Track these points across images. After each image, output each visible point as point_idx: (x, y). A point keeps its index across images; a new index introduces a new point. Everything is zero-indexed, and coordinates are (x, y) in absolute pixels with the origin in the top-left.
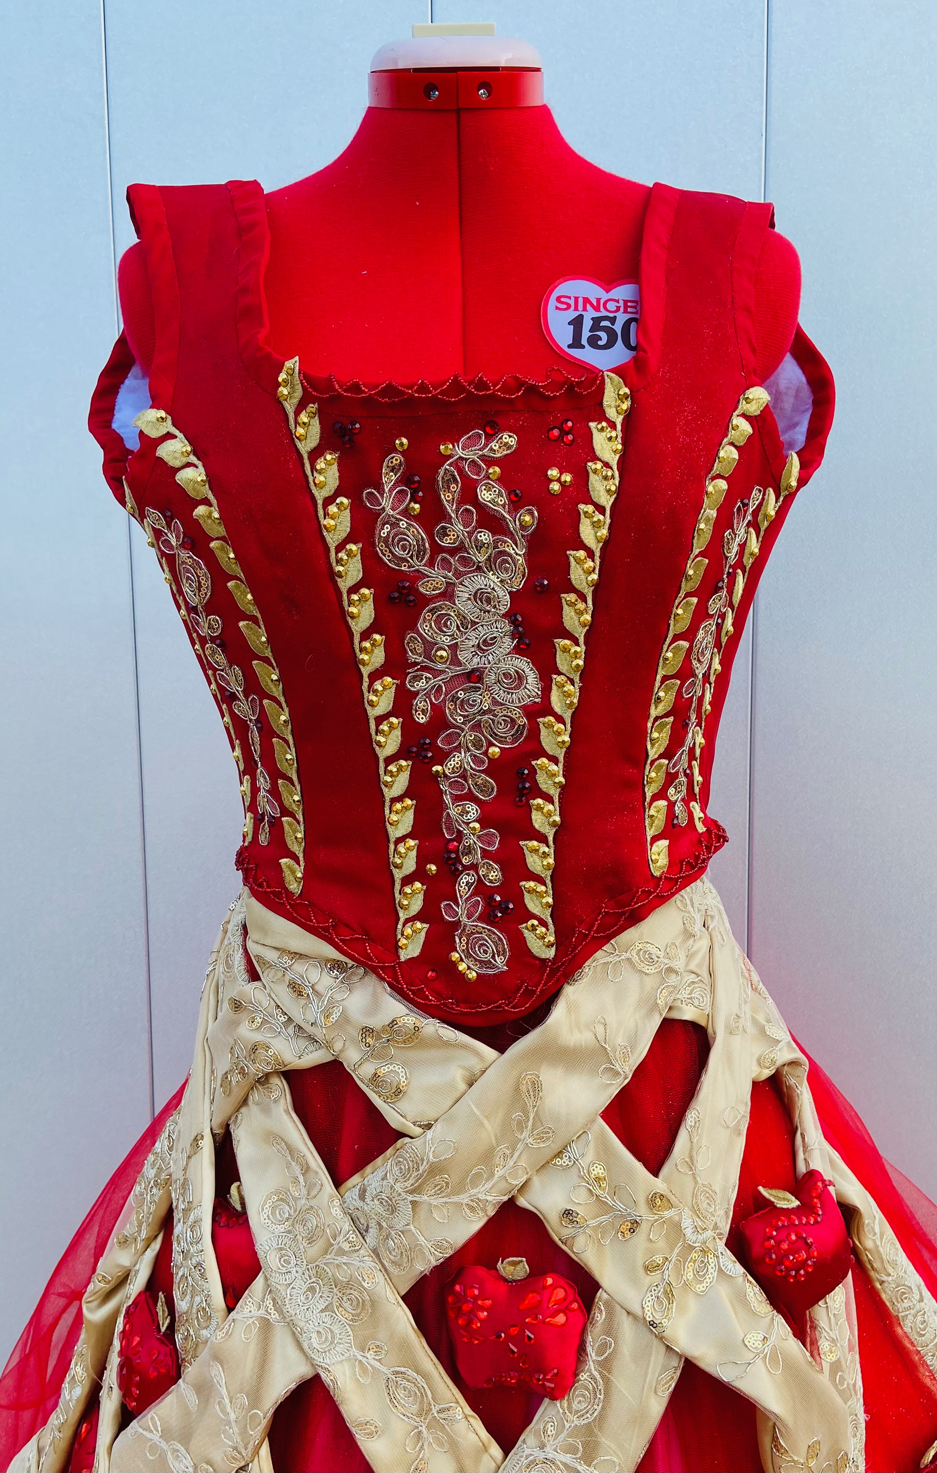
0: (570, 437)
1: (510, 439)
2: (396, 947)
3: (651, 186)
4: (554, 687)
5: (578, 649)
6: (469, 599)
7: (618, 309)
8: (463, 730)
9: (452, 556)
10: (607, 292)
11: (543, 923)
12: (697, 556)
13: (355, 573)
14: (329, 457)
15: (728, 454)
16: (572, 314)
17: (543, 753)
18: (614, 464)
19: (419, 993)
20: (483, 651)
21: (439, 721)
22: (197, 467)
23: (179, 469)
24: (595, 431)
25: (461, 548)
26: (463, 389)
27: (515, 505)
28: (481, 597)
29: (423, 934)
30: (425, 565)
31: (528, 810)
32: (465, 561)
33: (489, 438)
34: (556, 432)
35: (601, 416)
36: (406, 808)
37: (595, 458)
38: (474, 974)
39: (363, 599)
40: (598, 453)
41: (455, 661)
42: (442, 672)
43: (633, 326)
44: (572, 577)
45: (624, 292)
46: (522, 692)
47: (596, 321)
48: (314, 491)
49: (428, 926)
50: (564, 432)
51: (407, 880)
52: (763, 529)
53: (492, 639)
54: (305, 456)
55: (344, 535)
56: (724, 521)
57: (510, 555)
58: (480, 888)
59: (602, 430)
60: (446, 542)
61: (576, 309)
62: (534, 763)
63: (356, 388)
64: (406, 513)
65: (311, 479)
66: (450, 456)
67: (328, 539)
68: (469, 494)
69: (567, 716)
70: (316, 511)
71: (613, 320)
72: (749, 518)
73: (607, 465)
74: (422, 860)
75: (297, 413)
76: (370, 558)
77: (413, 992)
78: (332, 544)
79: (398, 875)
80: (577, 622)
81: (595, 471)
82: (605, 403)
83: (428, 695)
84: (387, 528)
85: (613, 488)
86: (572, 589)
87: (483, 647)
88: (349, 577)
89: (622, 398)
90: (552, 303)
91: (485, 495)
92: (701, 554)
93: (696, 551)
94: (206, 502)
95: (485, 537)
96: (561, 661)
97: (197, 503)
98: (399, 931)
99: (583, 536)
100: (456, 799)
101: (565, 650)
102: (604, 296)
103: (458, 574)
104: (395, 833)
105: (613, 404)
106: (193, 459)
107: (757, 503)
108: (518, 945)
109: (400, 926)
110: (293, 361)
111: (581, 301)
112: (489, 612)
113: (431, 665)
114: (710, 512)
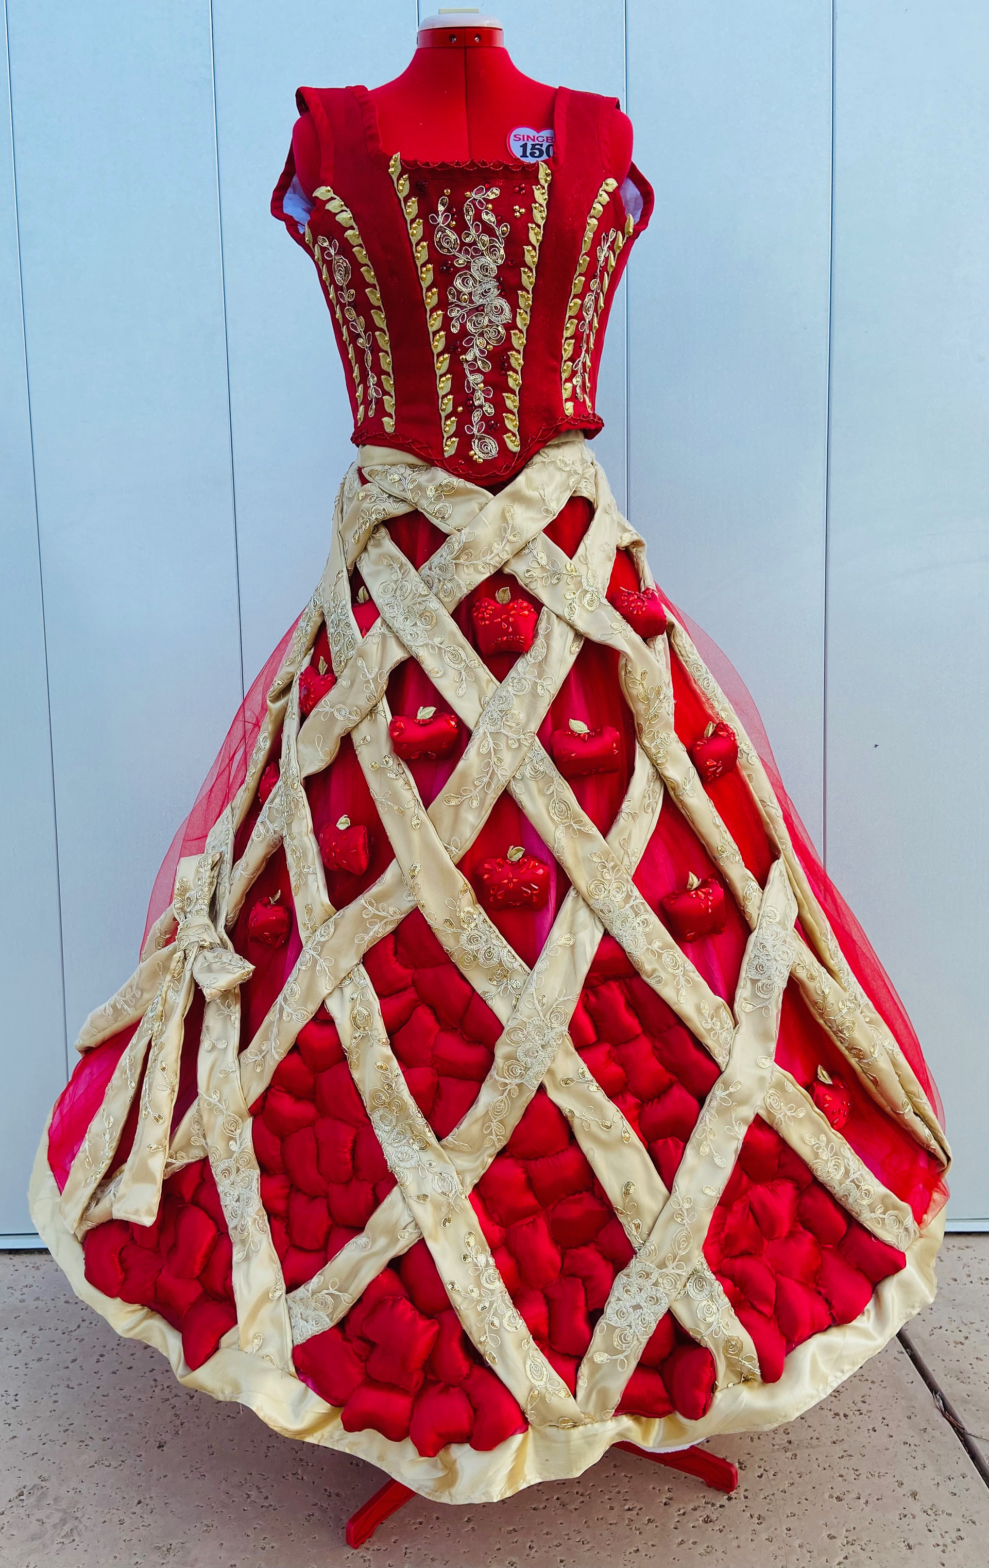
0: (524, 191)
1: (497, 191)
2: (443, 451)
3: (557, 88)
4: (518, 315)
5: (529, 296)
6: (478, 269)
7: (544, 140)
8: (475, 336)
9: (470, 248)
10: (538, 133)
11: (514, 435)
12: (583, 255)
13: (424, 257)
14: (413, 199)
15: (598, 208)
16: (522, 143)
17: (513, 349)
18: (545, 206)
19: (456, 470)
20: (485, 296)
21: (464, 332)
22: (347, 211)
23: (337, 214)
24: (535, 190)
25: (475, 243)
26: (476, 165)
27: (499, 224)
28: (484, 268)
29: (456, 443)
30: (457, 252)
31: (506, 376)
32: (476, 251)
33: (487, 190)
34: (517, 189)
35: (537, 182)
36: (447, 379)
37: (536, 202)
38: (482, 460)
39: (428, 270)
40: (537, 200)
41: (471, 302)
42: (466, 307)
43: (551, 147)
44: (526, 259)
45: (546, 133)
46: (503, 316)
47: (533, 146)
48: (406, 216)
49: (458, 439)
50: (522, 189)
51: (448, 417)
52: (617, 254)
53: (488, 289)
54: (402, 200)
55: (420, 238)
56: (596, 242)
57: (496, 247)
58: (484, 418)
59: (539, 189)
60: (468, 240)
61: (524, 140)
62: (509, 353)
63: (428, 164)
64: (448, 226)
65: (404, 210)
66: (470, 198)
67: (412, 240)
68: (478, 217)
69: (524, 330)
70: (407, 226)
71: (541, 145)
72: (609, 244)
73: (541, 205)
74: (455, 407)
75: (398, 179)
76: (431, 248)
77: (452, 470)
78: (414, 242)
79: (443, 414)
80: (528, 283)
81: (535, 208)
82: (539, 177)
83: (458, 319)
84: (440, 233)
85: (544, 216)
86: (526, 266)
87: (484, 294)
88: (421, 260)
89: (547, 175)
90: (512, 137)
91: (484, 217)
92: (585, 254)
93: (584, 252)
94: (352, 228)
95: (486, 238)
96: (521, 302)
97: (347, 229)
98: (444, 444)
99: (530, 238)
100: (472, 372)
101: (523, 296)
102: (537, 135)
103: (473, 257)
104: (441, 393)
105: (543, 177)
106: (344, 208)
107: (613, 237)
108: (502, 445)
109: (444, 441)
110: (397, 154)
111: (526, 137)
112: (487, 276)
113: (460, 303)
114: (589, 235)
